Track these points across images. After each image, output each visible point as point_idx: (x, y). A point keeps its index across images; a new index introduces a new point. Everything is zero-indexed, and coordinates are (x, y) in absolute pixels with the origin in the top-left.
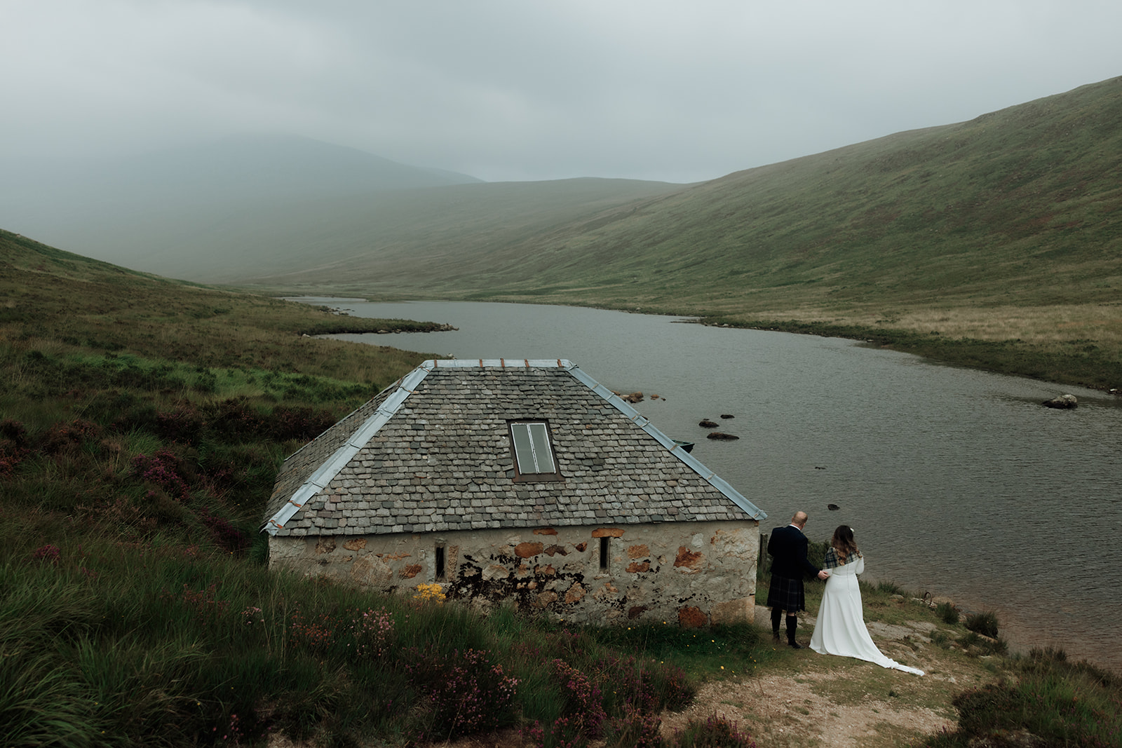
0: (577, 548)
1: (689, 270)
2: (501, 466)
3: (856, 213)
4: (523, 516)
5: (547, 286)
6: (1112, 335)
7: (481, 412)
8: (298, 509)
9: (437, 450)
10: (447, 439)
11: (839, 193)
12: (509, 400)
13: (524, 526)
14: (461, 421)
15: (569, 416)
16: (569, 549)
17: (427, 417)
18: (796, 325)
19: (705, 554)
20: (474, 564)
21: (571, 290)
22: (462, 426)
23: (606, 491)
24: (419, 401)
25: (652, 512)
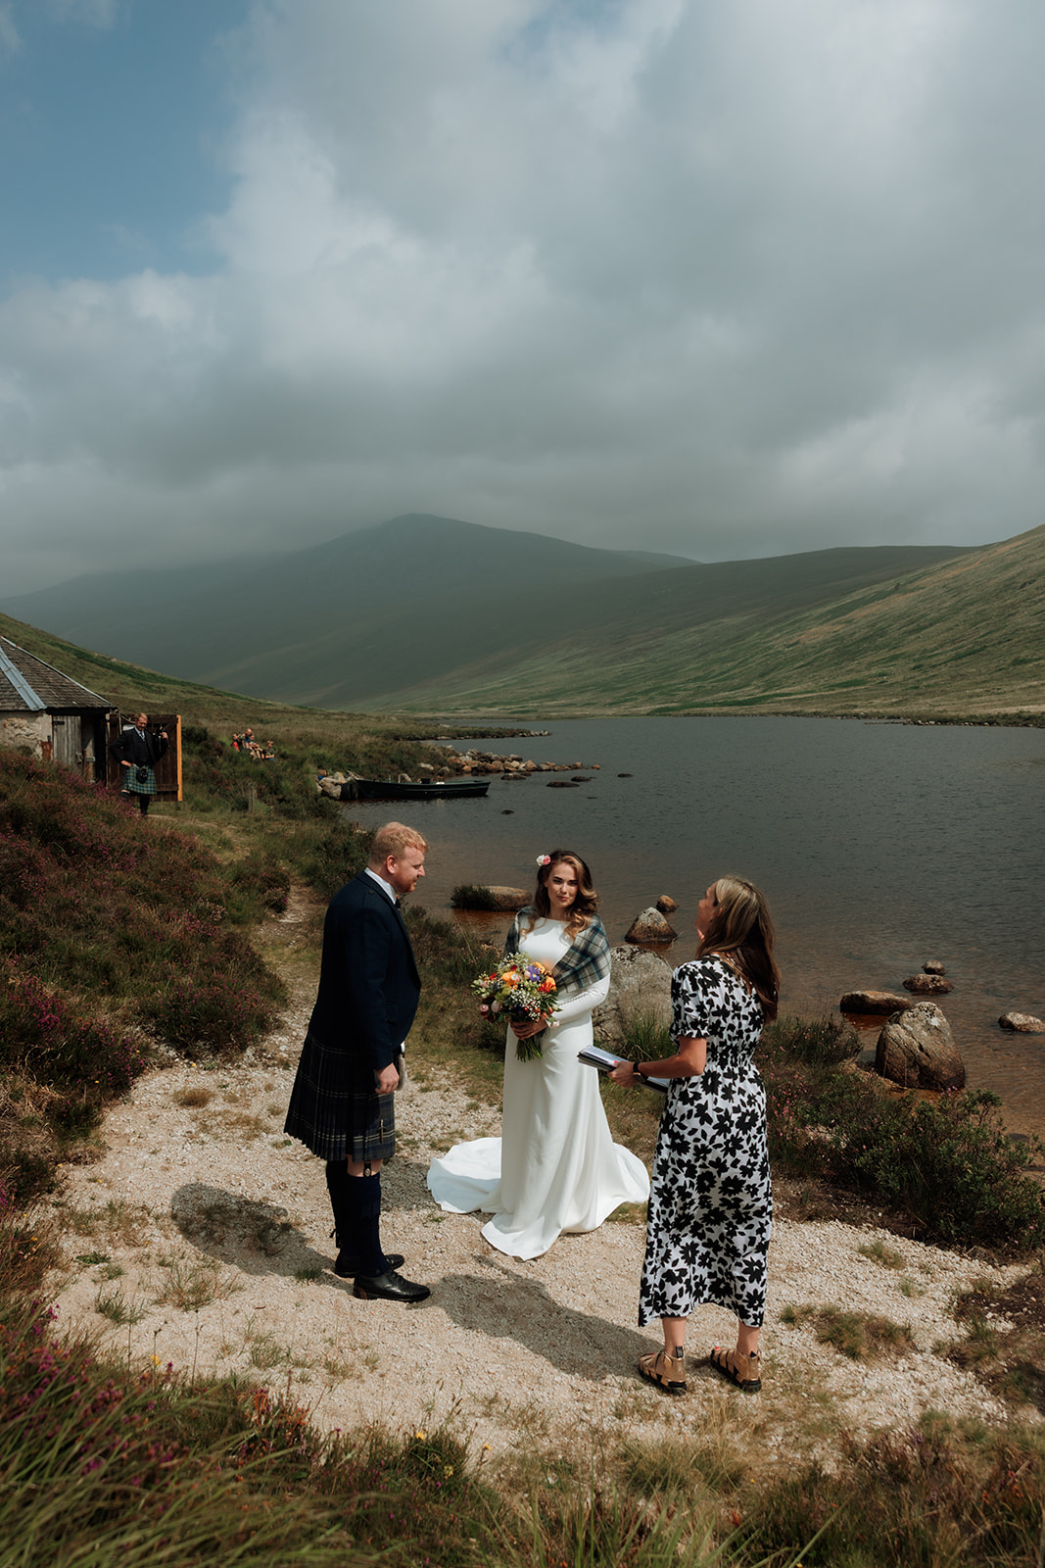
1: (959, 662)
5: (767, 693)
21: (794, 697)
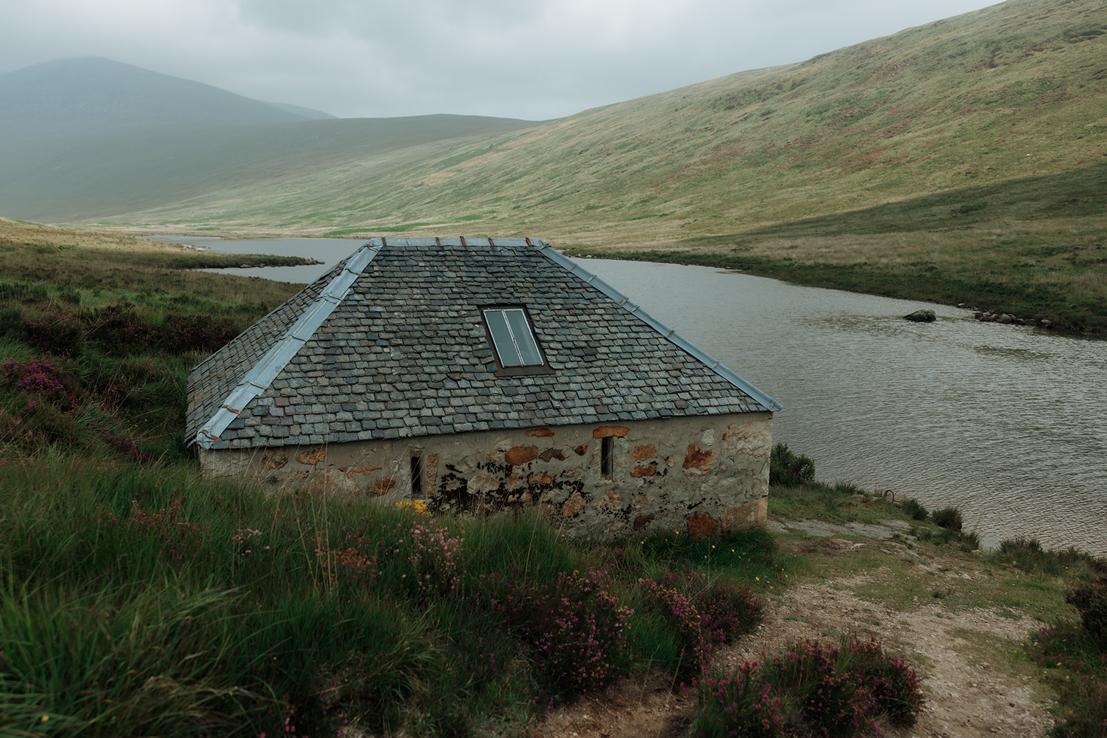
0: (576, 451)
1: (546, 205)
2: (479, 358)
3: (703, 149)
4: (513, 415)
5: (409, 223)
6: (947, 257)
7: (446, 297)
8: (235, 415)
9: (400, 341)
10: (410, 328)
11: (687, 130)
12: (476, 284)
13: (516, 426)
14: (423, 307)
15: (548, 301)
16: (568, 452)
17: (383, 303)
18: (656, 255)
19: (716, 452)
20: (458, 475)
21: (431, 226)
22: (426, 314)
23: (603, 384)
24: (370, 285)
25: (658, 406)
